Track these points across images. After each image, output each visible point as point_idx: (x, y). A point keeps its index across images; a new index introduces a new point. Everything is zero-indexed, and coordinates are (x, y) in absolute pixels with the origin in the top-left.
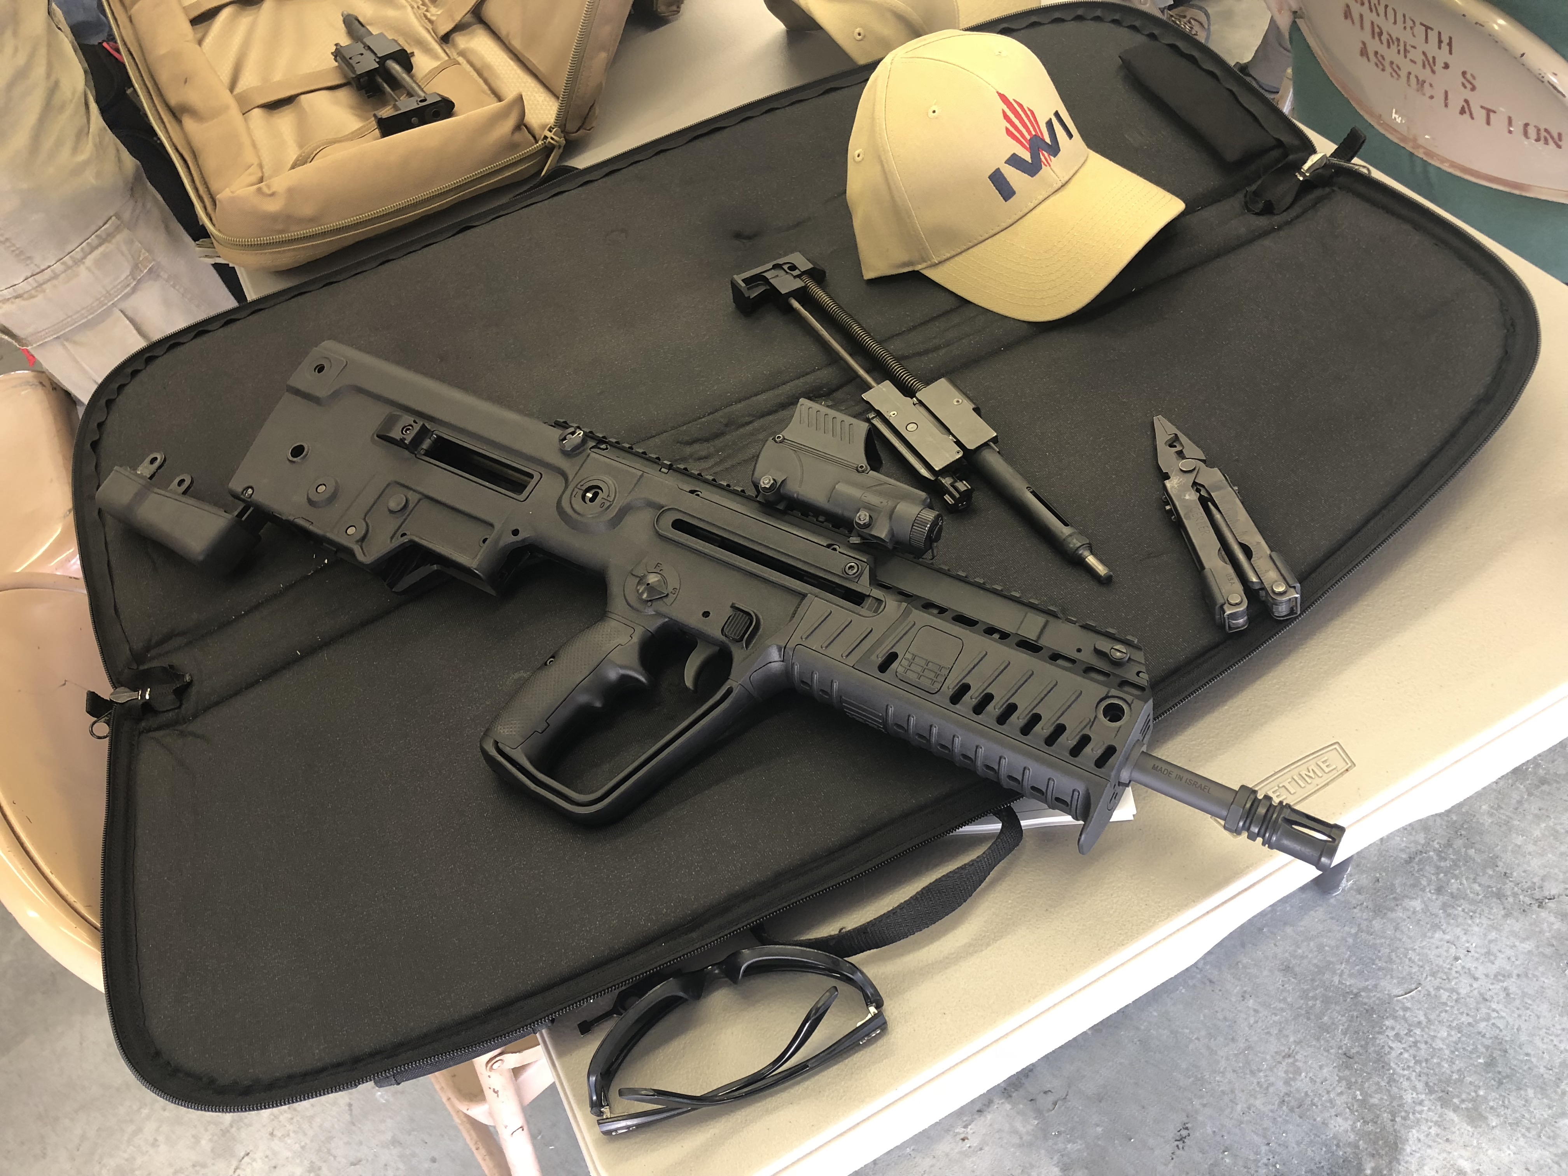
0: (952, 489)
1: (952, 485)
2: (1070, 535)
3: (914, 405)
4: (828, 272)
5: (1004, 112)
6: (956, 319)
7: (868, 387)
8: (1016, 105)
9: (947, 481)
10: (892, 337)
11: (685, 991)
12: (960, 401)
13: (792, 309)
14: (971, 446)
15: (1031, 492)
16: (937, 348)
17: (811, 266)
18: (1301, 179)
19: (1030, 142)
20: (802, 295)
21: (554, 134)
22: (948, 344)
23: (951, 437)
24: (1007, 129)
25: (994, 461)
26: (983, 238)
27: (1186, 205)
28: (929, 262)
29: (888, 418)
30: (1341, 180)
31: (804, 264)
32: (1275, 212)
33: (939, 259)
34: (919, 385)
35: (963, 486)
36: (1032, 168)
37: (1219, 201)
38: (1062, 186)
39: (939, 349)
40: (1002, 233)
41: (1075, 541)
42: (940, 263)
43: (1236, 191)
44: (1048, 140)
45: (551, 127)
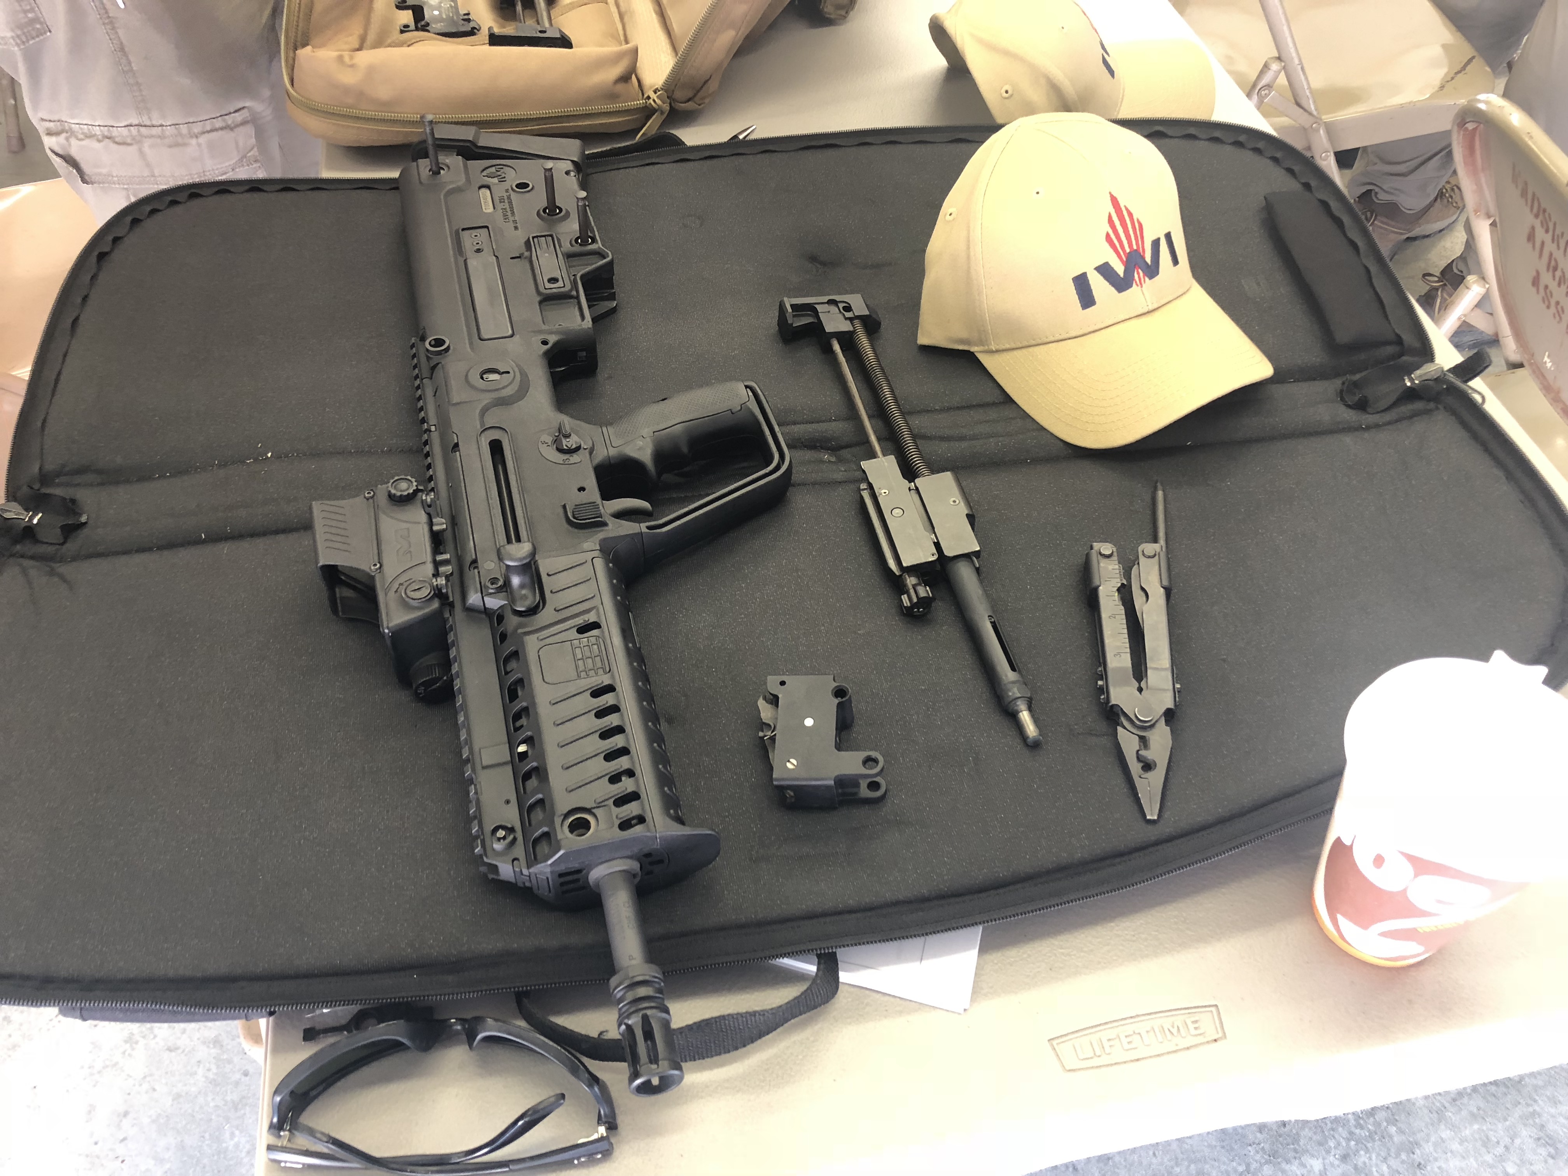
0: (912, 591)
1: (914, 587)
2: (1013, 682)
3: (910, 489)
4: (883, 326)
5: (1110, 217)
6: (993, 414)
7: (872, 455)
8: (1125, 213)
9: (911, 581)
10: (919, 412)
11: (412, 1038)
12: (957, 502)
13: (829, 351)
14: (949, 552)
15: (991, 622)
16: (962, 438)
17: (867, 313)
18: (1409, 384)
19: (1128, 256)
20: (847, 340)
21: (658, 97)
22: (974, 438)
23: (933, 536)
24: (1108, 235)
25: (966, 575)
26: (1048, 340)
27: (1275, 373)
28: (987, 347)
29: (877, 494)
30: (1450, 400)
31: (859, 307)
32: (1369, 410)
33: (997, 347)
34: (923, 470)
35: (924, 591)
36: (1121, 284)
37: (1314, 379)
38: (1148, 312)
39: (964, 440)
40: (1069, 341)
41: (1015, 690)
42: (997, 351)
43: (1337, 375)
44: (1148, 259)
45: (657, 89)
